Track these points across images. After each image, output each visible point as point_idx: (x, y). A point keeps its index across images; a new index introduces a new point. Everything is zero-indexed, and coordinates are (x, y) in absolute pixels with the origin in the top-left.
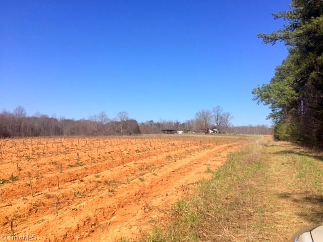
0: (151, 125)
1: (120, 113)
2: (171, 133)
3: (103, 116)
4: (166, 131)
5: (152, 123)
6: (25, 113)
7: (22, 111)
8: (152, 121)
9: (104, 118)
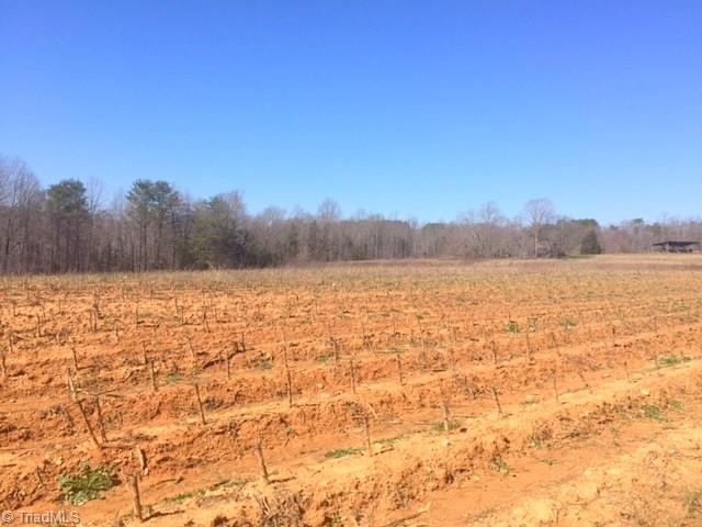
0: (636, 230)
1: (532, 202)
2: (683, 251)
3: (489, 212)
4: (667, 247)
5: (637, 225)
6: (340, 213)
7: (334, 208)
8: (639, 221)
9: (492, 216)
